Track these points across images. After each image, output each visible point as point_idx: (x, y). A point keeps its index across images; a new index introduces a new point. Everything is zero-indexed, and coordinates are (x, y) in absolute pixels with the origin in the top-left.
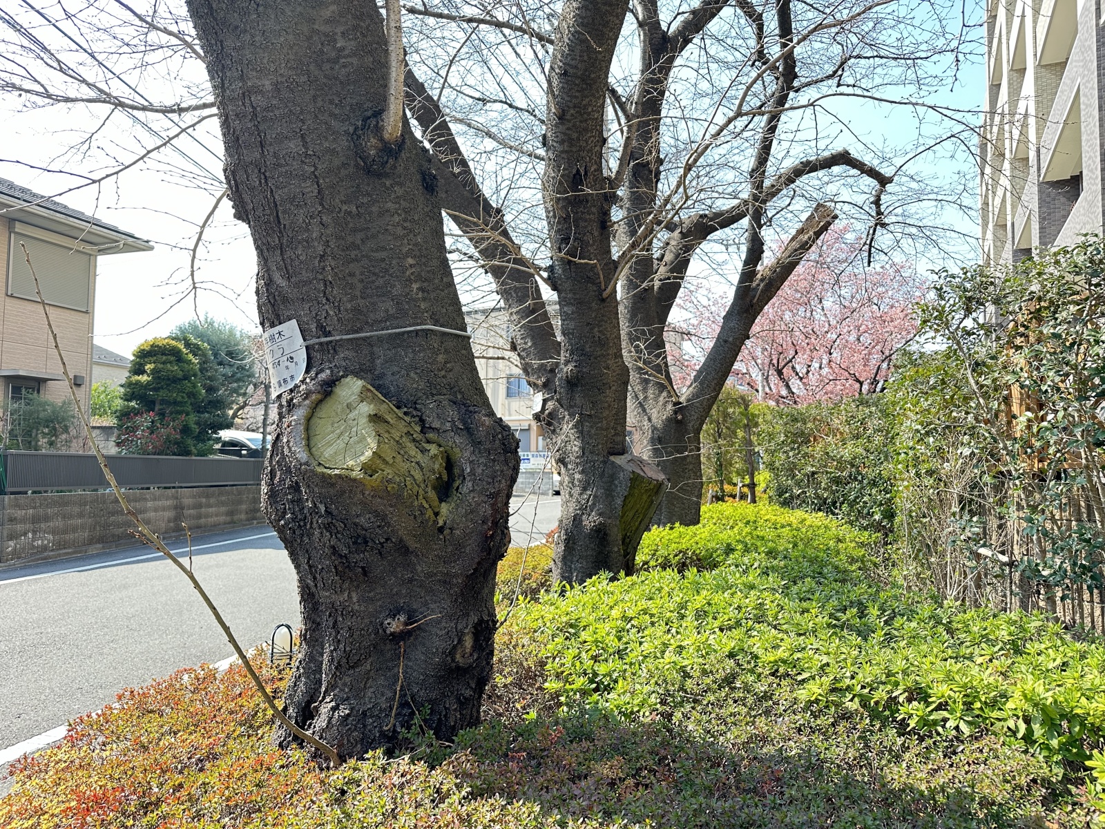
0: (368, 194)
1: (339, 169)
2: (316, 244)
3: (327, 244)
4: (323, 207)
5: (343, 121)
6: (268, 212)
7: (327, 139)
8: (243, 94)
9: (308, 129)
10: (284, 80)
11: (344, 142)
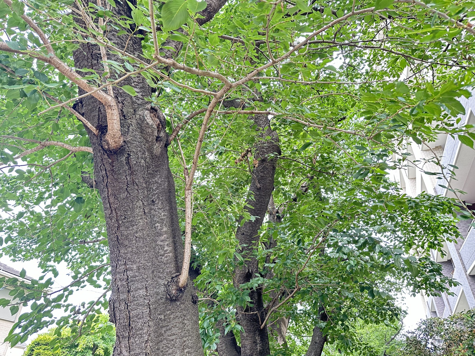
0: (170, 310)
1: (159, 300)
2: (145, 335)
3: (150, 335)
4: (150, 318)
5: (163, 279)
6: (126, 321)
7: (155, 287)
8: (124, 271)
9: (149, 284)
10: (142, 265)
11: (162, 289)
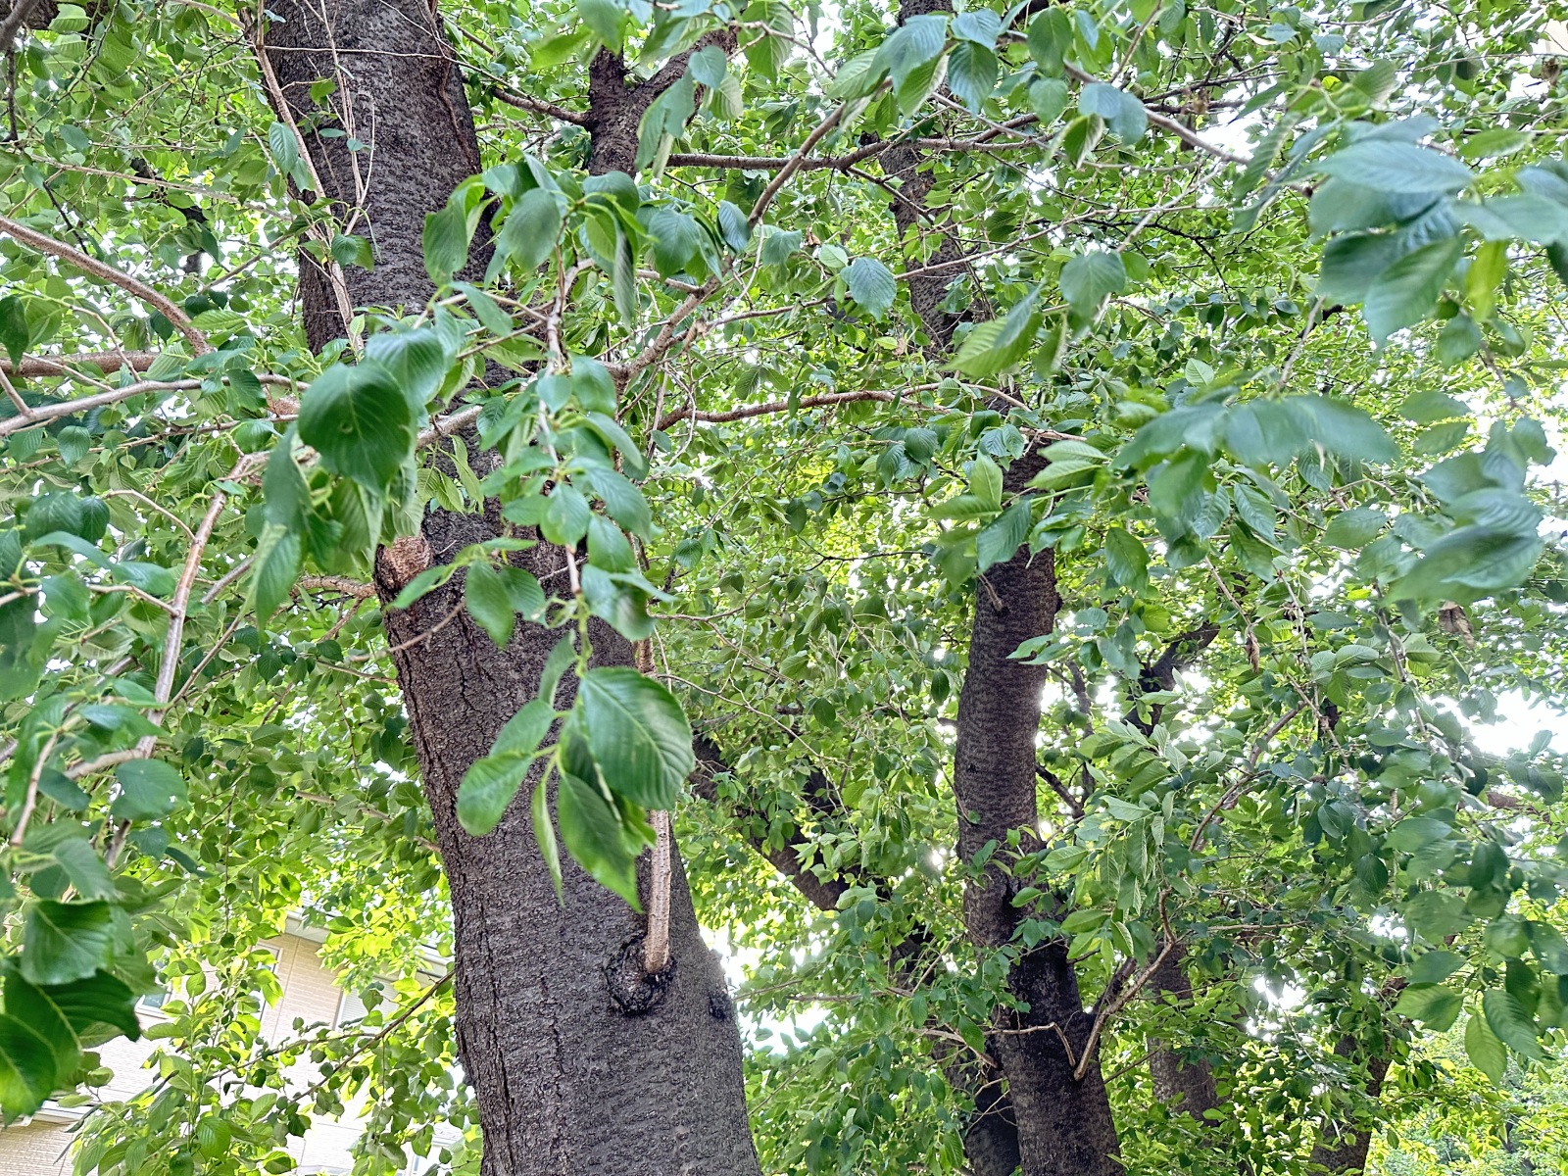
0: (626, 1043)
1: (587, 1015)
2: (549, 1124)
3: (563, 1122)
4: (562, 1071)
5: (596, 953)
6: (494, 1082)
7: (573, 978)
8: (481, 934)
9: (551, 970)
10: (527, 914)
11: (596, 980)
